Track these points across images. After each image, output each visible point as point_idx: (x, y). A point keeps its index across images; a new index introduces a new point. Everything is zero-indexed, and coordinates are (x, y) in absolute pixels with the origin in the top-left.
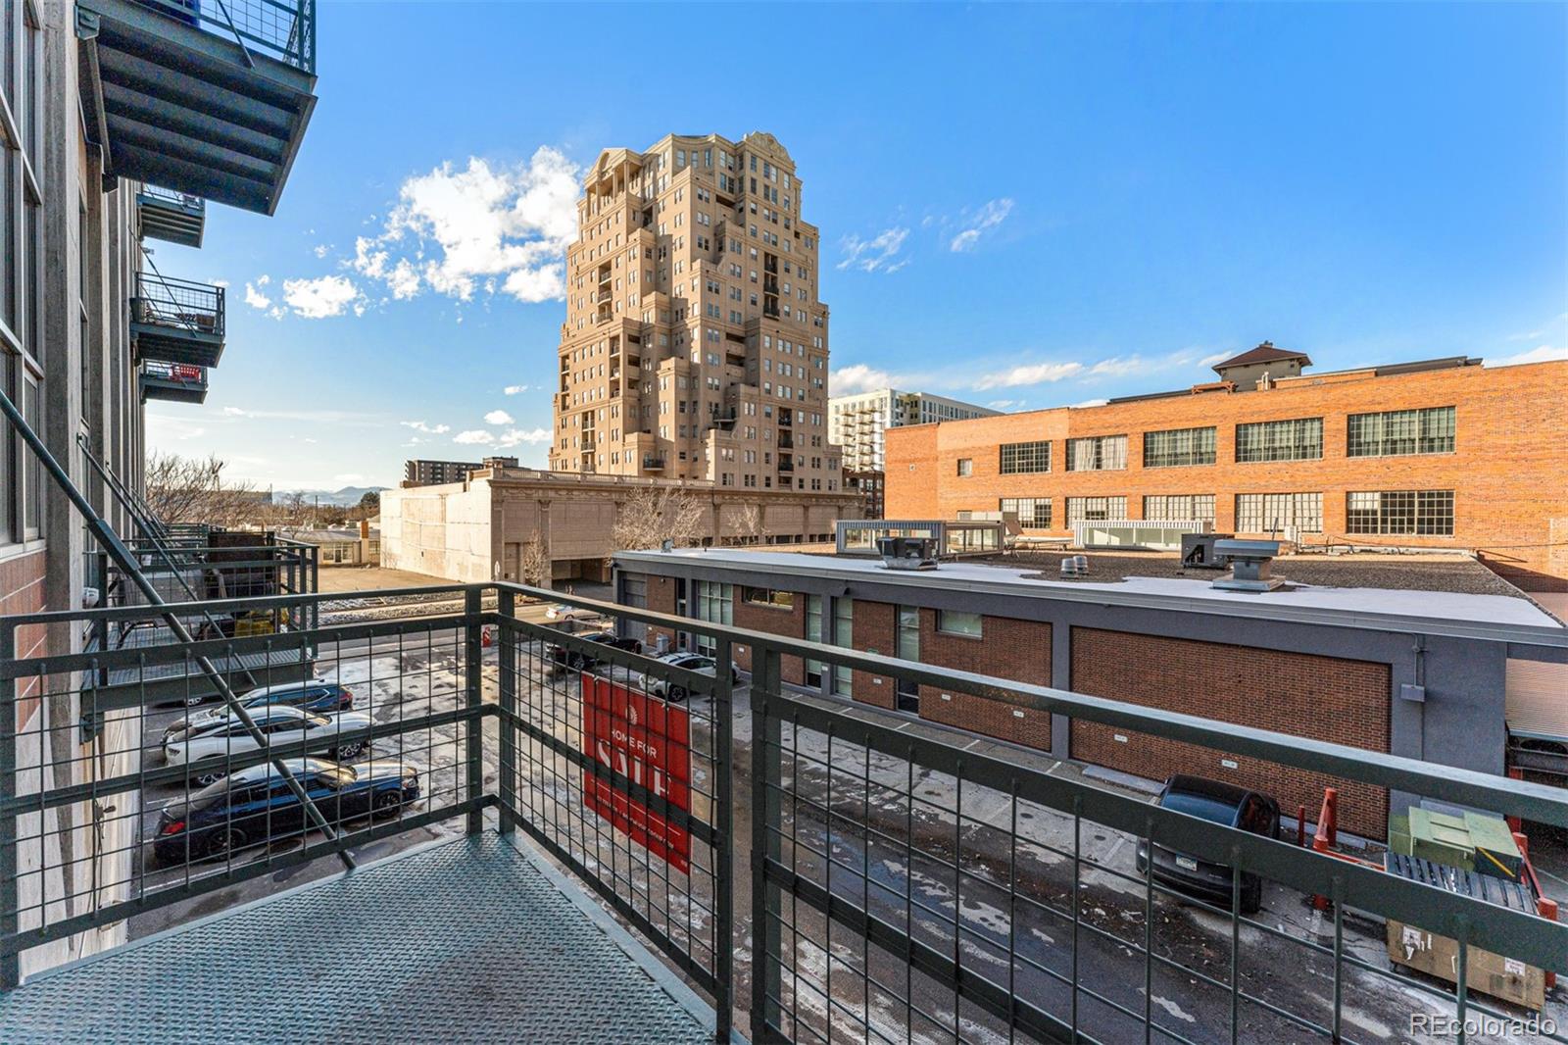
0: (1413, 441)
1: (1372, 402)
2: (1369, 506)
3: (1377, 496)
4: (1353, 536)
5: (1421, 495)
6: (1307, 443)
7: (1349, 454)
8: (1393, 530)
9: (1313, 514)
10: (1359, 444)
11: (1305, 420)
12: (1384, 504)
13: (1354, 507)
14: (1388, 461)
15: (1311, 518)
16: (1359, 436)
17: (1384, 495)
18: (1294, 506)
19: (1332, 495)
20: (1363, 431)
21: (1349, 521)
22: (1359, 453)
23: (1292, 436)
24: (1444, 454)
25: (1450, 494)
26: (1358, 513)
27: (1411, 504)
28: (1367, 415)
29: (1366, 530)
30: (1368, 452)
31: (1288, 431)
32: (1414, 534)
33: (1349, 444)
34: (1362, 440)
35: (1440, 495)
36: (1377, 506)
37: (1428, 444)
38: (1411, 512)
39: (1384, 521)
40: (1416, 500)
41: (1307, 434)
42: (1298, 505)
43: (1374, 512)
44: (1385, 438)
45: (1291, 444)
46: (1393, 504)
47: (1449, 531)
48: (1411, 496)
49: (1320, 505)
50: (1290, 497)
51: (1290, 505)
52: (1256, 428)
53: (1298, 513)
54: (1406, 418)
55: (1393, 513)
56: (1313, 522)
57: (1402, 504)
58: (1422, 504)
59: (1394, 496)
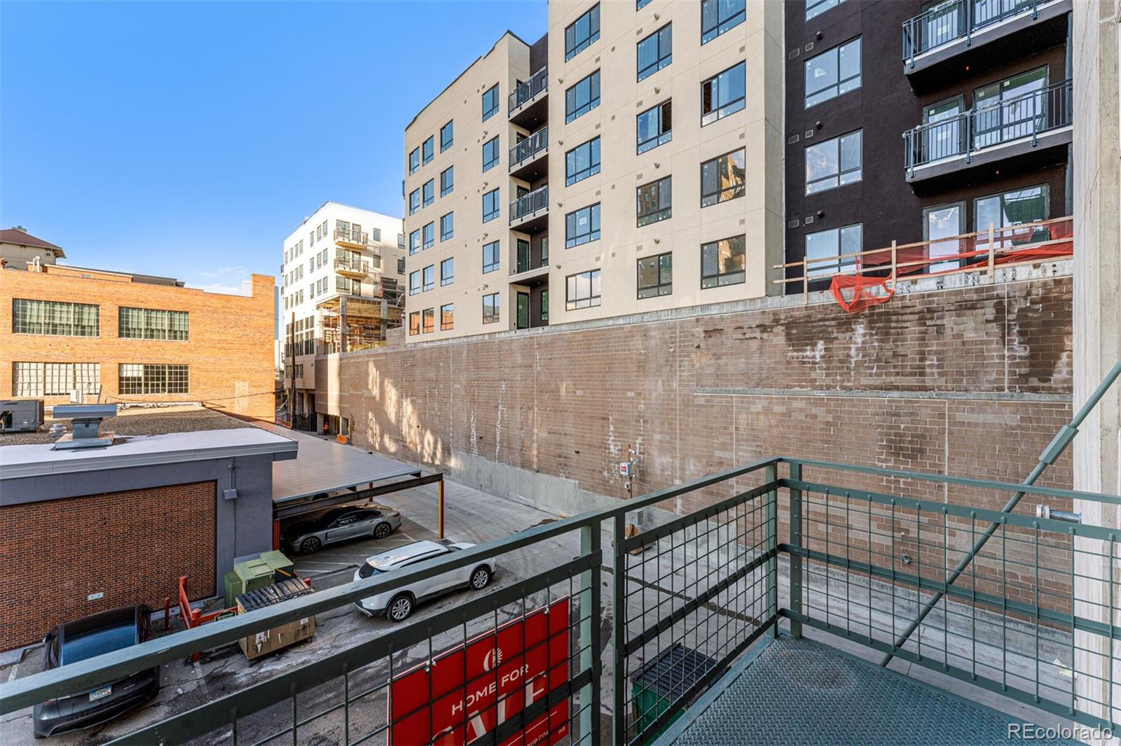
0: (164, 331)
1: (137, 300)
2: (135, 375)
3: (141, 367)
4: (124, 396)
5: (170, 367)
6: (85, 323)
7: (121, 335)
8: (153, 391)
9: (92, 380)
10: (128, 329)
11: (84, 305)
12: (146, 373)
13: (124, 375)
14: (149, 343)
15: (89, 383)
16: (127, 323)
17: (146, 367)
18: (75, 374)
19: (107, 365)
20: (130, 320)
21: (121, 385)
22: (128, 335)
23: (71, 315)
24: (183, 342)
25: (186, 368)
26: (128, 379)
27: (164, 373)
28: (134, 309)
29: (133, 392)
30: (134, 336)
31: (68, 312)
32: (166, 393)
33: (121, 329)
34: (130, 326)
35: (181, 368)
36: (141, 374)
37: (174, 334)
38: (164, 379)
39: (146, 385)
40: (167, 371)
41: (86, 316)
42: (78, 373)
43: (139, 379)
44: (146, 327)
45: (71, 322)
46: (152, 373)
47: (186, 391)
48: (163, 367)
49: (98, 373)
50: (70, 366)
51: (70, 373)
52: (35, 305)
53: (78, 379)
54: (159, 315)
55: (152, 379)
56: (92, 386)
57: (158, 373)
58: (170, 373)
59: (152, 367)
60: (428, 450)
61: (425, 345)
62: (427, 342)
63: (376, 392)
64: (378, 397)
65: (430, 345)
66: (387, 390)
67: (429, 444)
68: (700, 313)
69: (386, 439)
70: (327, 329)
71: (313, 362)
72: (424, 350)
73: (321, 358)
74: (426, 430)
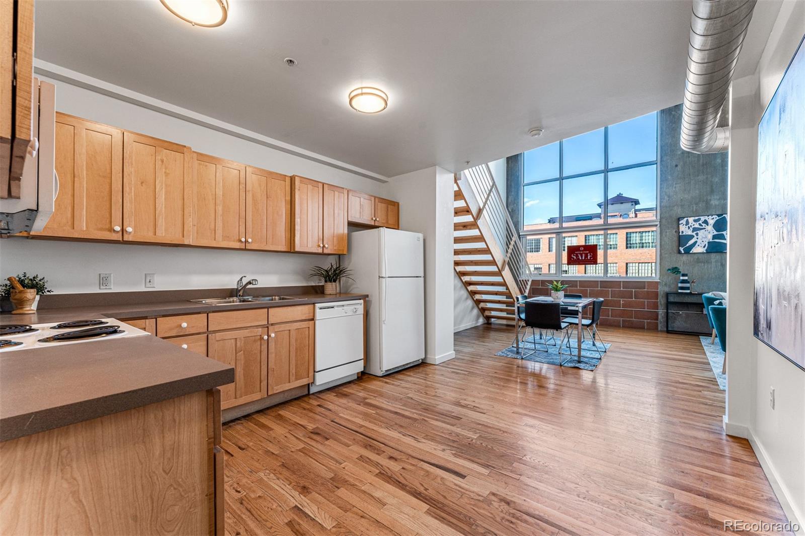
18: (652, 268)
31: (649, 236)
45: (650, 241)
50: (650, 264)
51: (650, 268)
52: (635, 234)
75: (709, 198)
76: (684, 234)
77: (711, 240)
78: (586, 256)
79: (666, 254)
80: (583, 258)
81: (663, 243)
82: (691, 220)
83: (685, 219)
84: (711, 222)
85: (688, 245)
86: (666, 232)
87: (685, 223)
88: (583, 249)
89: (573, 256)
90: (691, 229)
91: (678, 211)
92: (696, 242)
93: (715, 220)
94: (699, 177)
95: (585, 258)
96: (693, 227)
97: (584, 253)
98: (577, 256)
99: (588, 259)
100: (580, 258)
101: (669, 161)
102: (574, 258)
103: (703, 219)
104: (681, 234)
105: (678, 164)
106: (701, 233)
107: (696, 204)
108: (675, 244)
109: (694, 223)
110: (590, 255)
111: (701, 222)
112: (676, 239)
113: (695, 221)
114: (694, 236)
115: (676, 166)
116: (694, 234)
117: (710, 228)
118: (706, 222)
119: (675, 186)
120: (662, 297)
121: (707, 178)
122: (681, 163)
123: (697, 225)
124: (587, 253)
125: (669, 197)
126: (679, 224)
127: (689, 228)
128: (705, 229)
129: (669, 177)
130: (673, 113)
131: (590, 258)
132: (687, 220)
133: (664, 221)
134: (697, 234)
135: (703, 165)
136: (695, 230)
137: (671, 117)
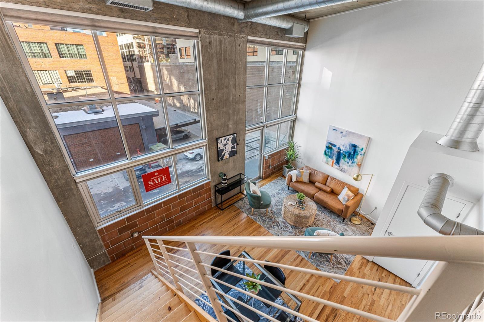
0: (76, 54)
1: (60, 40)
2: (72, 75)
3: (73, 71)
4: (71, 84)
5: (84, 71)
6: (44, 52)
7: (60, 57)
8: (81, 82)
9: (57, 78)
10: (62, 54)
11: (41, 43)
12: (76, 74)
13: (68, 75)
14: (73, 60)
15: (57, 79)
16: (61, 51)
17: (75, 71)
19: (60, 71)
20: (61, 49)
21: (69, 80)
22: (63, 57)
23: (38, 48)
24: (85, 59)
25: (90, 71)
26: (70, 77)
27: (83, 74)
28: (61, 44)
29: (74, 83)
30: (65, 57)
31: (36, 46)
32: (86, 83)
33: (59, 54)
35: (88, 71)
36: (74, 75)
37: (81, 56)
38: (83, 76)
39: (78, 79)
41: (43, 48)
42: (51, 75)
43: (74, 77)
44: (69, 53)
45: (39, 51)
46: (78, 74)
47: (93, 82)
48: (82, 71)
49: (58, 74)
50: (47, 72)
51: (48, 75)
53: (52, 77)
54: (72, 47)
55: (79, 77)
56: (58, 80)
57: (80, 74)
58: (85, 74)
59: (77, 72)
60: (192, 105)
61: (188, 64)
62: (188, 63)
63: (168, 81)
64: (169, 84)
65: (190, 64)
66: (173, 81)
67: (192, 103)
68: (292, 64)
69: (175, 101)
70: (140, 49)
71: (137, 66)
72: (187, 66)
73: (141, 64)
74: (191, 98)
75: (228, 124)
76: (220, 149)
77: (231, 150)
78: (161, 178)
79: (212, 163)
80: (159, 181)
81: (211, 156)
82: (223, 139)
83: (220, 139)
84: (230, 139)
85: (222, 155)
86: (211, 149)
87: (220, 142)
88: (157, 174)
89: (149, 183)
90: (223, 145)
91: (216, 134)
92: (225, 152)
93: (232, 138)
94: (224, 109)
95: (161, 181)
96: (224, 144)
97: (159, 177)
98: (153, 181)
99: (163, 181)
100: (157, 182)
101: (209, 94)
102: (151, 184)
103: (227, 137)
104: (219, 149)
105: (214, 98)
106: (227, 146)
107: (223, 128)
108: (216, 156)
109: (224, 141)
110: (164, 177)
111: (226, 140)
112: (216, 152)
113: (225, 140)
114: (224, 149)
115: (213, 99)
116: (224, 148)
117: (230, 143)
118: (228, 140)
119: (213, 115)
120: (213, 189)
121: (227, 110)
122: (216, 97)
123: (225, 143)
124: (162, 176)
125: (211, 124)
126: (217, 143)
127: (222, 145)
128: (228, 144)
129: (210, 108)
130: (208, 50)
131: (165, 179)
132: (221, 139)
133: (210, 141)
134: (225, 148)
135: (225, 100)
136: (225, 145)
137: (208, 54)
